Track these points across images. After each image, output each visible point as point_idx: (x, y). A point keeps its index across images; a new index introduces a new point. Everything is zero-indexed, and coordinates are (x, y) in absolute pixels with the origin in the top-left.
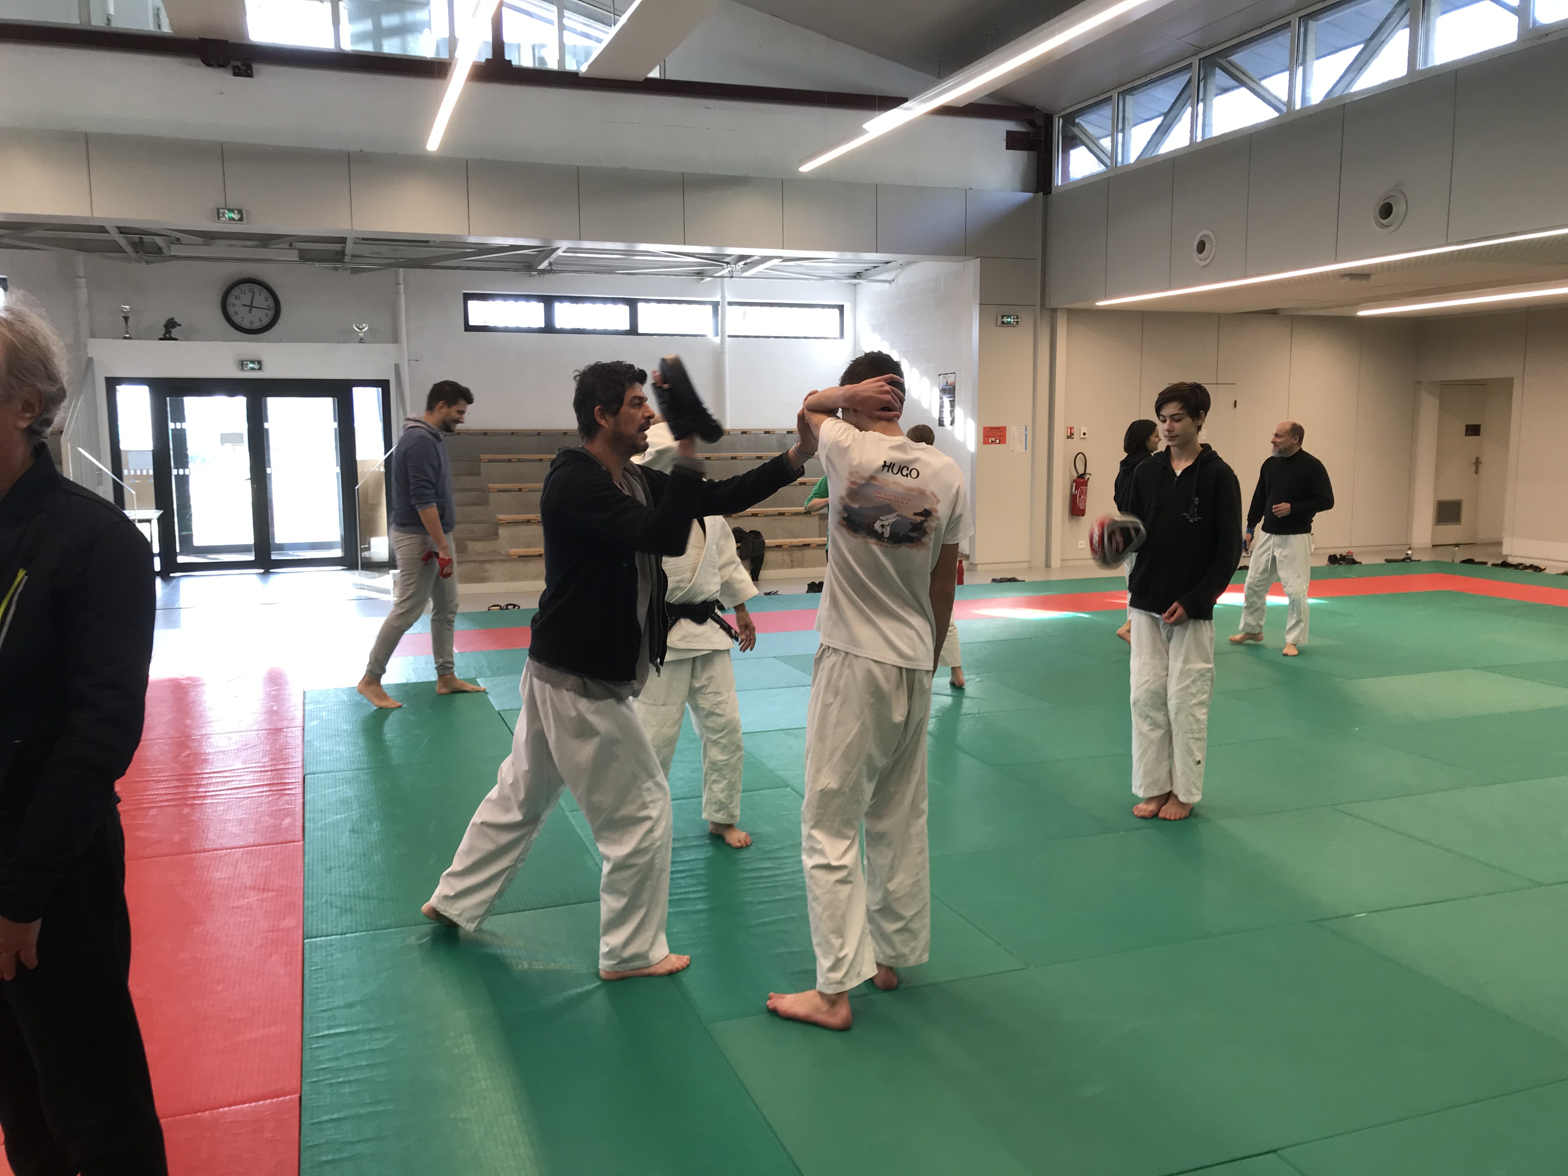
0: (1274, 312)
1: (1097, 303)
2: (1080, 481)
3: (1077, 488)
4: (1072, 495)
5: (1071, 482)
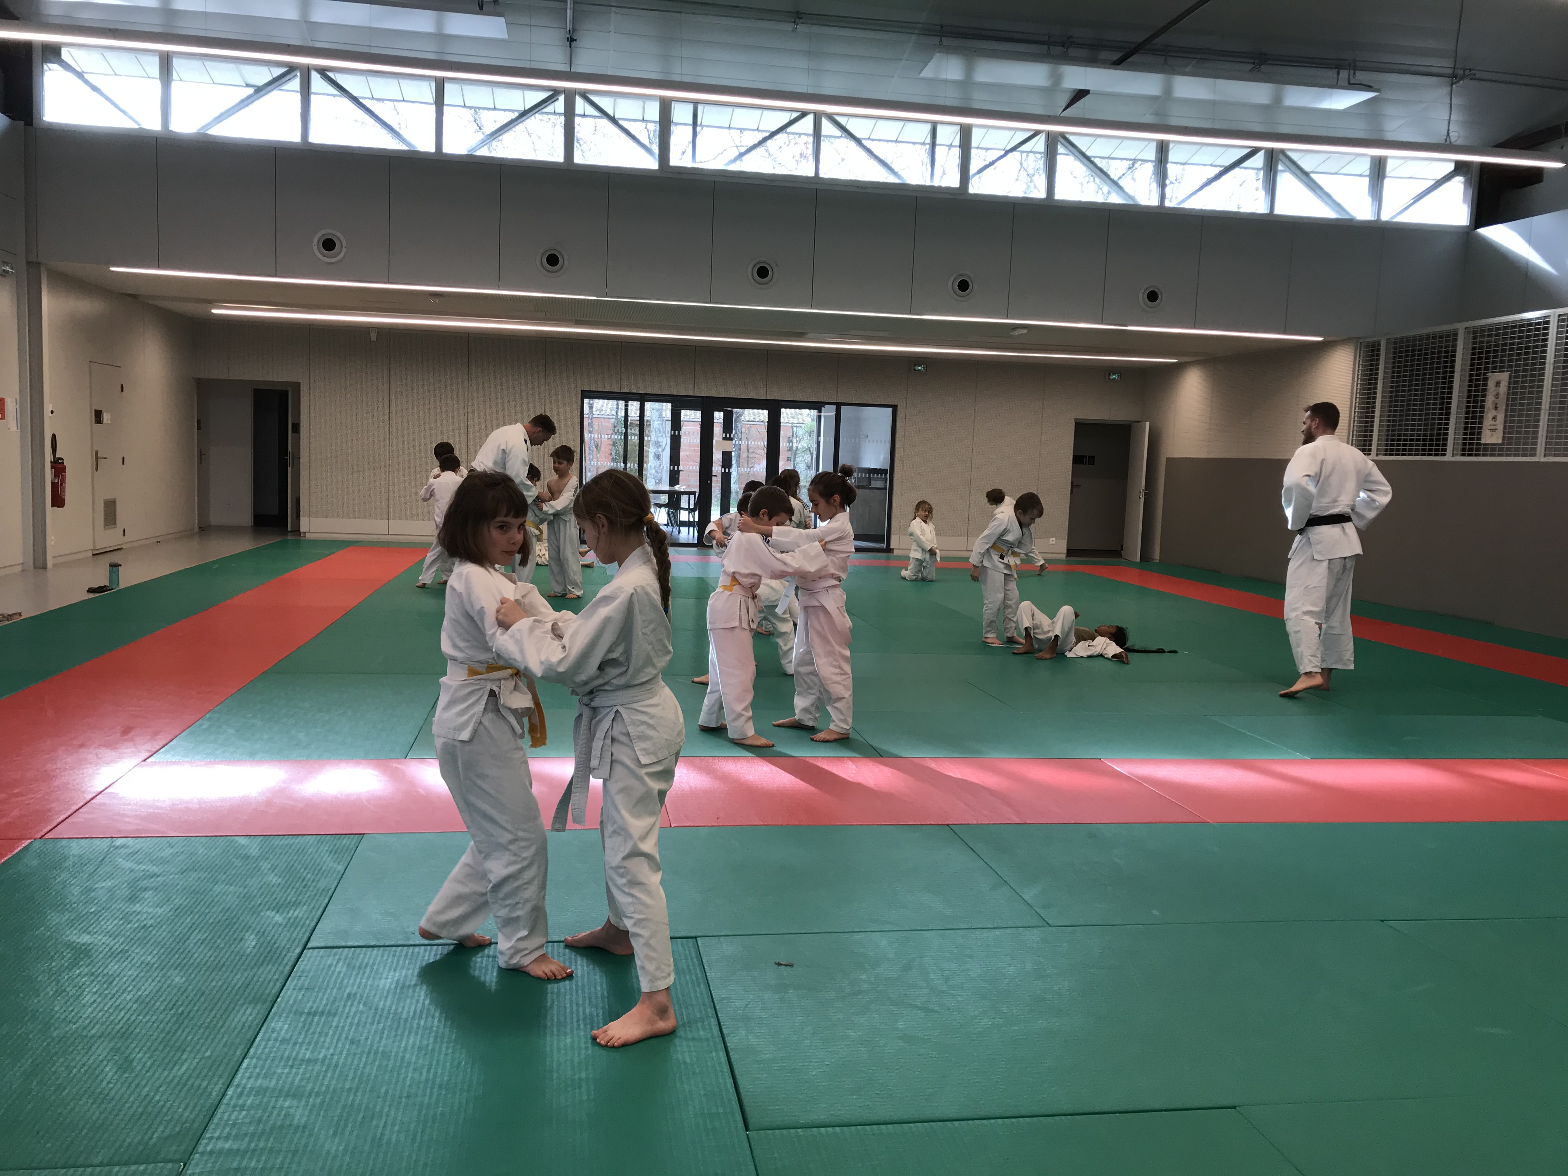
0: (134, 296)
1: (112, 269)
2: (58, 467)
3: (56, 475)
4: (53, 484)
5: (52, 468)
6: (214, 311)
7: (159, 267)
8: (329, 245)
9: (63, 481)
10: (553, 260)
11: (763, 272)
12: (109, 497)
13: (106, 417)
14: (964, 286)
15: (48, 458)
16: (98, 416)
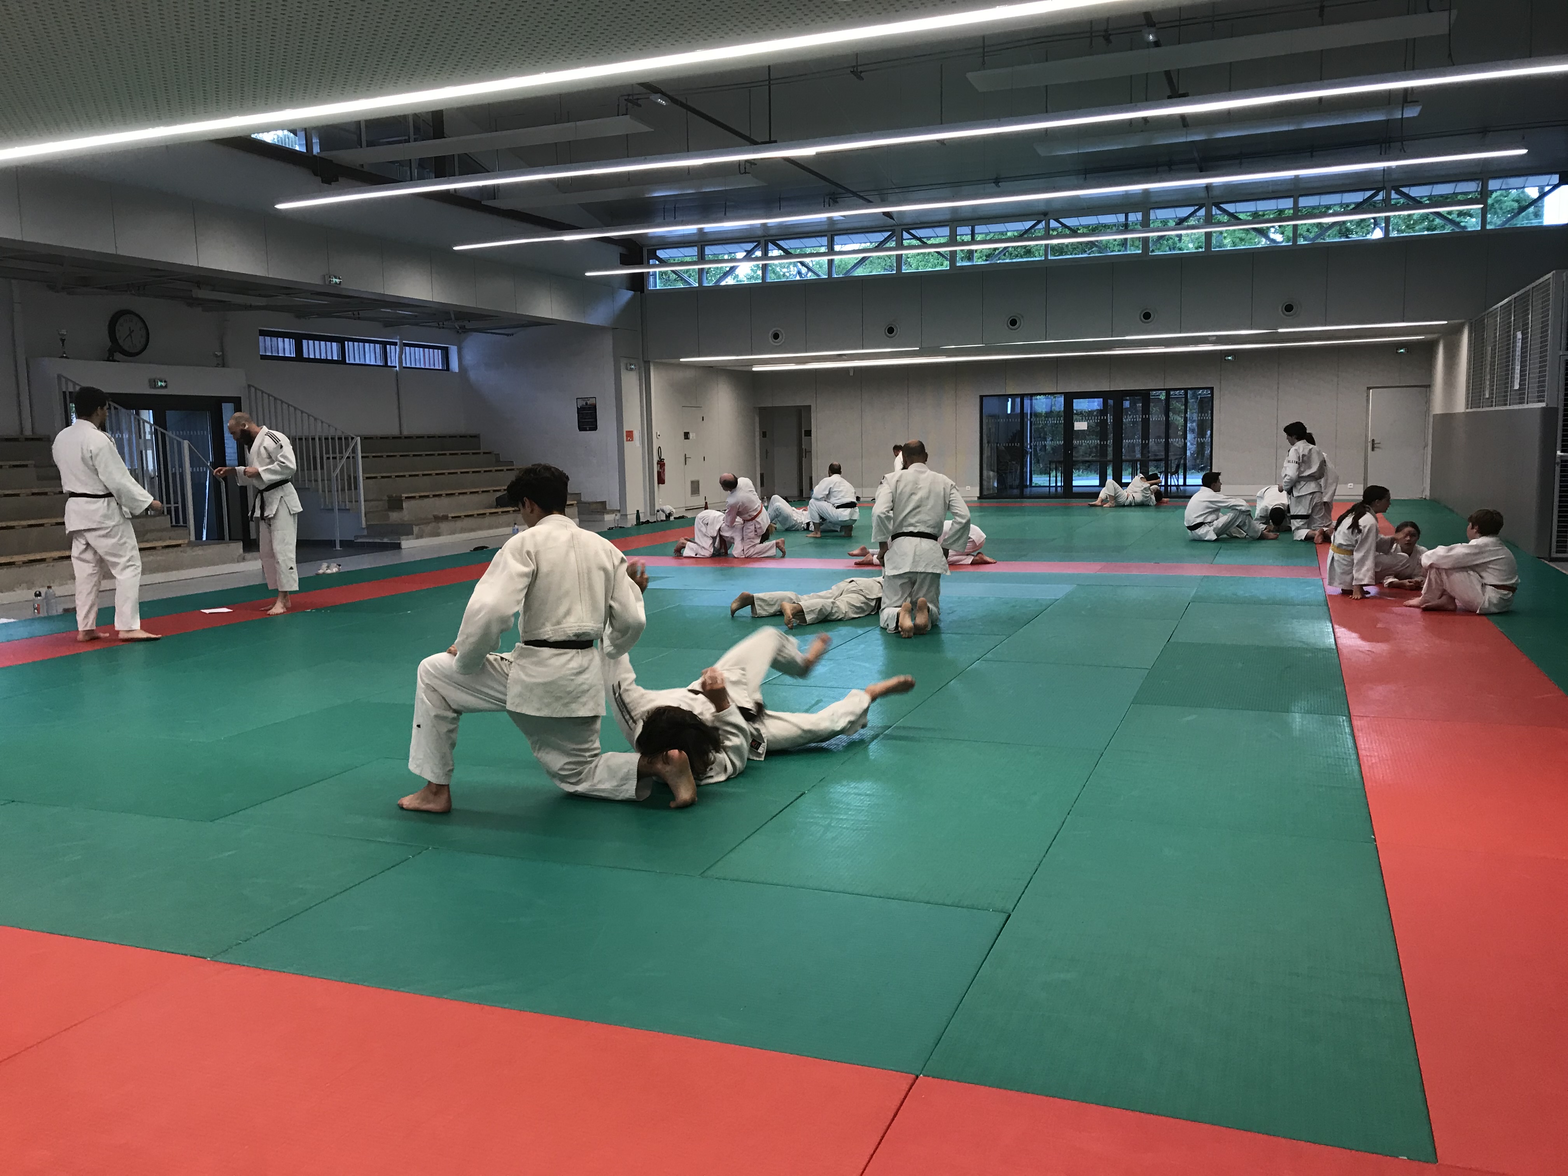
1: (681, 360)
2: (661, 463)
3: (661, 468)
4: (659, 473)
5: (658, 464)
6: (754, 369)
7: (699, 356)
8: (776, 336)
9: (664, 470)
10: (891, 330)
11: (1013, 322)
12: (693, 479)
13: (691, 436)
14: (1147, 316)
15: (656, 459)
16: (686, 435)
